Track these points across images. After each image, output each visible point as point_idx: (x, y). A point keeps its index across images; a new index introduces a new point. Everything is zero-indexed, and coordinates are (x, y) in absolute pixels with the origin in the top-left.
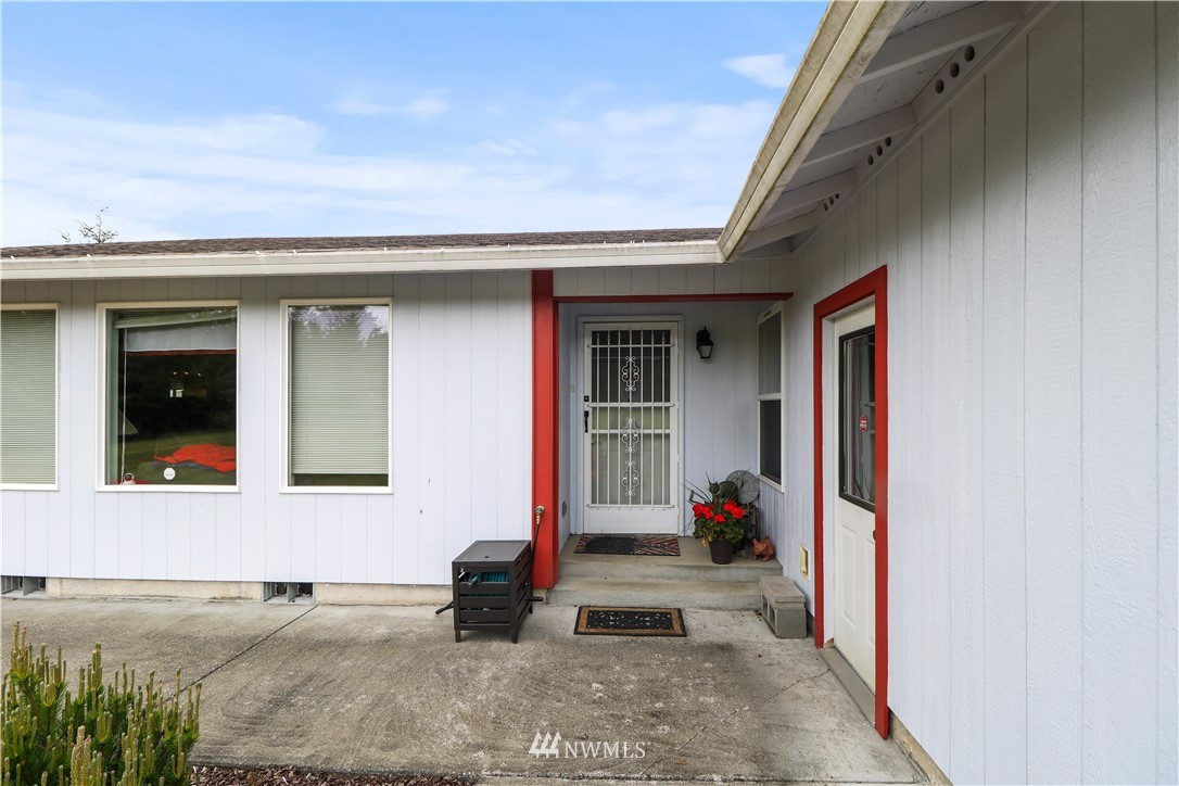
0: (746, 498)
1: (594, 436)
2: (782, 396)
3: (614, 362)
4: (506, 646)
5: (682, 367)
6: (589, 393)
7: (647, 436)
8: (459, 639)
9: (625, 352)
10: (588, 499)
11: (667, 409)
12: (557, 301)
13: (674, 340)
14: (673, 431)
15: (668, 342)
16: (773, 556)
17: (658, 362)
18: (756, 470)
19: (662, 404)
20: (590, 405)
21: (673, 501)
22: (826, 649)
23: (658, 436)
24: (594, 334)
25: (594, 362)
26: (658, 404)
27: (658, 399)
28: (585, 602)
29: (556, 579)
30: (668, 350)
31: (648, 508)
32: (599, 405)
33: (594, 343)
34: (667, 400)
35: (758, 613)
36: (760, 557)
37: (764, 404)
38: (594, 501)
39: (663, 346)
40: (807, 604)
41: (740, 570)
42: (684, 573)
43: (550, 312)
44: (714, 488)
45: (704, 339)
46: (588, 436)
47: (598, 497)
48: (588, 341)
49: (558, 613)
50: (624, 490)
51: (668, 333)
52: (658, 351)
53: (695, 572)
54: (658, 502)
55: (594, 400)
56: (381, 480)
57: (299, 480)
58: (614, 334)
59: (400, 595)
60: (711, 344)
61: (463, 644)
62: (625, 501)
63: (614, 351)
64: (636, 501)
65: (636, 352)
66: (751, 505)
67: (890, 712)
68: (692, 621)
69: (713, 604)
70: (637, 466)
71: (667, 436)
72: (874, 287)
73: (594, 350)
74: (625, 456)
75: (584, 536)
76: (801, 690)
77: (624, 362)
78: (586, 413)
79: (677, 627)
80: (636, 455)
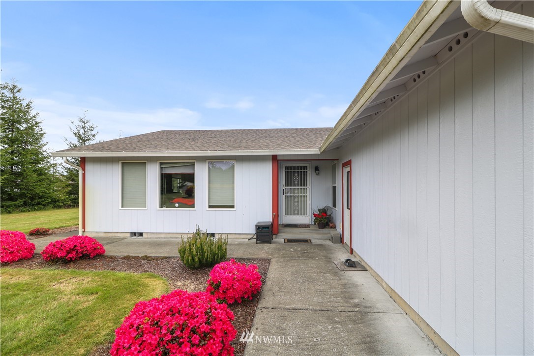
0: (329, 213)
1: (286, 196)
2: (337, 185)
3: (291, 175)
4: (268, 245)
5: (311, 177)
6: (284, 184)
7: (301, 196)
8: (257, 243)
9: (294, 172)
10: (284, 214)
11: (306, 188)
12: (278, 160)
13: (308, 169)
14: (308, 195)
15: (307, 170)
16: (335, 228)
17: (304, 175)
18: (331, 205)
19: (305, 187)
20: (285, 187)
21: (308, 214)
22: (344, 244)
23: (304, 196)
24: (286, 167)
25: (286, 175)
26: (304, 187)
27: (304, 186)
28: (286, 238)
29: (278, 233)
30: (307, 172)
31: (301, 217)
32: (287, 187)
33: (286, 170)
34: (306, 186)
35: (330, 240)
36: (331, 227)
37: (333, 187)
38: (286, 215)
39: (305, 171)
40: (341, 235)
41: (326, 230)
42: (311, 231)
43: (277, 163)
44: (319, 210)
45: (317, 169)
46: (284, 196)
47: (287, 214)
48: (284, 169)
49: (280, 239)
50: (294, 211)
51: (307, 167)
52: (304, 172)
53: (314, 231)
54: (304, 215)
55: (286, 186)
56: (233, 207)
57: (210, 207)
58: (291, 167)
59: (238, 236)
60: (319, 170)
61: (258, 245)
62: (294, 214)
63: (291, 172)
64: (298, 214)
65: (298, 172)
66: (330, 215)
67: (352, 249)
68: (313, 241)
69: (319, 238)
70: (298, 205)
71: (307, 196)
72: (349, 163)
73: (286, 172)
74: (295, 202)
75: (283, 224)
76: (337, 250)
77: (294, 175)
78: (284, 190)
79: (309, 242)
80: (298, 202)
